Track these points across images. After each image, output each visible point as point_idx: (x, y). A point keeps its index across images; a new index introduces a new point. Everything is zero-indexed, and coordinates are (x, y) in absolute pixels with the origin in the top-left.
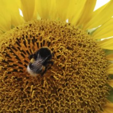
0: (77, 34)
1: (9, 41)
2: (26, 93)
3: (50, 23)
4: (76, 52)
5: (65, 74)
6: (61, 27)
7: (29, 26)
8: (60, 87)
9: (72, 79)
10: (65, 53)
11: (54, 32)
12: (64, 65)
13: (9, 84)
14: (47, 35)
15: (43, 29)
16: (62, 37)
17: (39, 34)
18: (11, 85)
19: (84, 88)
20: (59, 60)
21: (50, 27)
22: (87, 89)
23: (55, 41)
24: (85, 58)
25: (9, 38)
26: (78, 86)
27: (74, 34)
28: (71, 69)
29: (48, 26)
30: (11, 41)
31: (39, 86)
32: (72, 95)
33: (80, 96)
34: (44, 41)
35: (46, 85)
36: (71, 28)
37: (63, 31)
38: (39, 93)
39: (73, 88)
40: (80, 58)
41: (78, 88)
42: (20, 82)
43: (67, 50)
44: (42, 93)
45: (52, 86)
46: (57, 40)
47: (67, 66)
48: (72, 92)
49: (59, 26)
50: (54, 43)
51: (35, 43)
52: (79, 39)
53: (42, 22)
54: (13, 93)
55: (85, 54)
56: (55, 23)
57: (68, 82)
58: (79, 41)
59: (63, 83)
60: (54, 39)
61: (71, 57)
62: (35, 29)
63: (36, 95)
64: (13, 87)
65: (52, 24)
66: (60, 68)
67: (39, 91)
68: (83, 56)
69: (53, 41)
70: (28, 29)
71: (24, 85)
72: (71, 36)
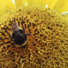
0: (55, 16)
1: (5, 22)
2: (17, 64)
3: (34, 8)
4: (54, 31)
5: (46, 49)
6: (43, 12)
7: (19, 11)
8: (43, 59)
9: (52, 53)
10: (46, 32)
11: (38, 15)
12: (46, 42)
13: (4, 56)
14: (32, 18)
15: (29, 13)
16: (44, 19)
17: (27, 17)
18: (6, 57)
19: (62, 60)
20: (42, 38)
21: (34, 12)
22: (63, 61)
23: (38, 22)
24: (62, 36)
25: (4, 21)
26: (57, 58)
27: (53, 17)
28: (52, 45)
29: (33, 11)
30: (6, 23)
31: (27, 59)
32: (52, 66)
33: (58, 66)
34: (30, 23)
35: (32, 58)
36: (51, 12)
37: (44, 15)
38: (27, 64)
39: (53, 60)
40: (58, 36)
41: (57, 60)
42: (13, 55)
43: (48, 30)
44: (29, 64)
45: (37, 58)
46: (40, 22)
47: (48, 43)
48: (52, 63)
49: (41, 10)
50: (37, 24)
51: (24, 25)
52: (57, 21)
53: (28, 8)
54: (8, 63)
55: (62, 33)
56: (38, 9)
57: (49, 55)
58: (57, 22)
59: (45, 56)
60: (37, 21)
61: (51, 36)
62: (23, 13)
63: (25, 66)
64: (8, 59)
65: (35, 9)
66: (43, 44)
67: (27, 63)
68: (61, 34)
69: (37, 23)
70: (18, 13)
71: (16, 57)
72: (51, 19)
